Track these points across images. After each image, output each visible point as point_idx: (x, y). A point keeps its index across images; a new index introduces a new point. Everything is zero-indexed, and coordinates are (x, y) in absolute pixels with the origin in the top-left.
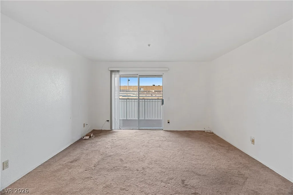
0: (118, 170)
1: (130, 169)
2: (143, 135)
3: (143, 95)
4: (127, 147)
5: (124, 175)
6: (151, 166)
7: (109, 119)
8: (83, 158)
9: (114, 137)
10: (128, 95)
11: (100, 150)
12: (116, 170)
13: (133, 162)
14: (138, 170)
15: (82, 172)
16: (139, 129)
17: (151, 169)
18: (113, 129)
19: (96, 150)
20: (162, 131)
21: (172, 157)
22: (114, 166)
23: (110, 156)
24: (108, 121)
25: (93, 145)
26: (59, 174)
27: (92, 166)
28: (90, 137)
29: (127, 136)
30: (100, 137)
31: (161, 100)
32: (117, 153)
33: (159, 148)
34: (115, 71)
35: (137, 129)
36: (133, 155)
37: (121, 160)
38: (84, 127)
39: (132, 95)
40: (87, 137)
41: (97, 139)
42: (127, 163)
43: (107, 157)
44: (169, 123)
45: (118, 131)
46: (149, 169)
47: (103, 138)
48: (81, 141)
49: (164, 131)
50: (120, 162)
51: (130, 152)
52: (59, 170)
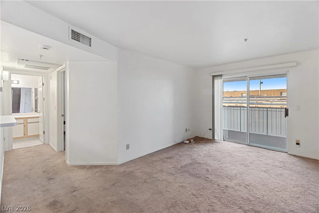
0: (199, 177)
1: (211, 181)
2: (250, 153)
3: (283, 103)
4: (221, 160)
5: (202, 184)
6: (237, 188)
7: (212, 128)
8: (176, 158)
9: (213, 147)
10: (258, 102)
11: (192, 155)
12: (197, 177)
13: (218, 176)
14: (219, 185)
15: (169, 168)
16: (248, 145)
17: (236, 190)
18: (215, 139)
19: (189, 154)
20: (287, 154)
21: (276, 190)
22: (197, 173)
23: (199, 163)
24: (211, 129)
25: (190, 149)
26: (155, 164)
27: (179, 167)
28: (190, 142)
29: (228, 149)
30: (199, 144)
31: (284, 110)
32: (207, 162)
33: (263, 173)
34: (218, 75)
35: (246, 145)
36: (223, 170)
37: (207, 170)
38: (186, 131)
39: (264, 102)
40: (187, 142)
41: (195, 146)
42: (211, 175)
43: (196, 163)
44: (298, 144)
45: (220, 142)
46: (233, 189)
47: (202, 146)
48: (182, 144)
49: (288, 154)
50: (205, 172)
51: (221, 165)
52: (156, 161)
